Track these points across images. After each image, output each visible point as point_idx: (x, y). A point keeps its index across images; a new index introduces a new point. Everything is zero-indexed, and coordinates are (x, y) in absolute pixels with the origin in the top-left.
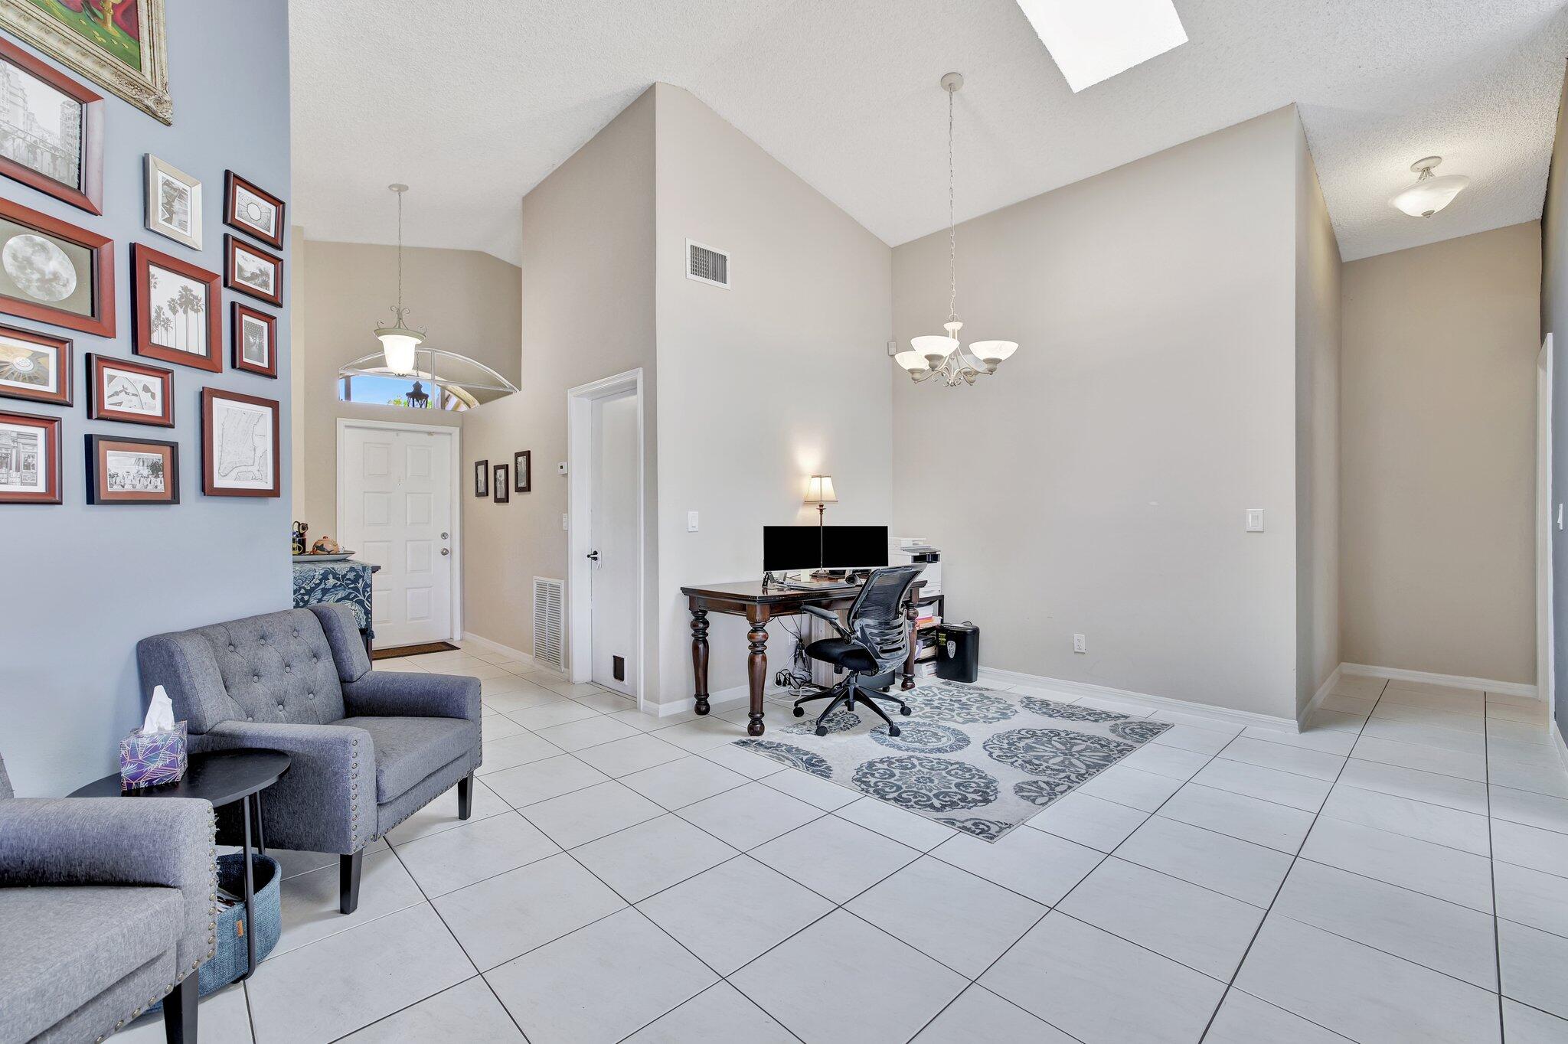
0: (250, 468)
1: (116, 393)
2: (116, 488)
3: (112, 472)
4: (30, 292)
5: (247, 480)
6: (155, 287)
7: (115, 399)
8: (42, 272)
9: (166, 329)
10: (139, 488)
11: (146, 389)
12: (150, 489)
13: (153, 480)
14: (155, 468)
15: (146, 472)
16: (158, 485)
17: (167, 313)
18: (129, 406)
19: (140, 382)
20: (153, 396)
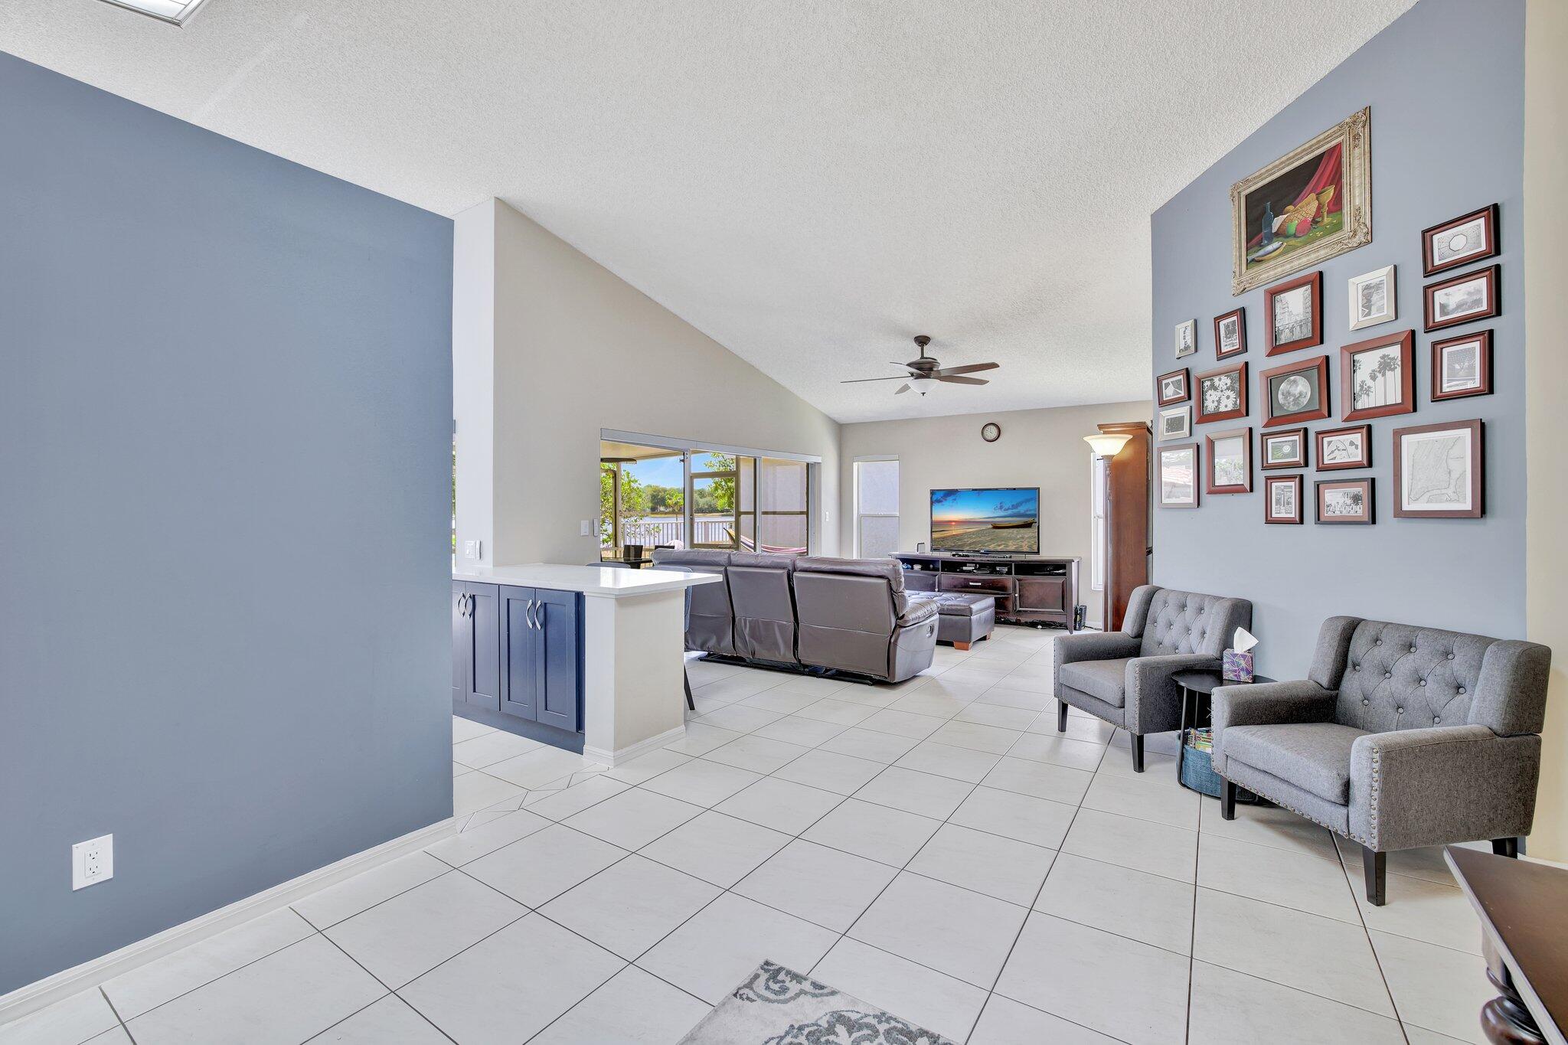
0: (1443, 491)
1: (1333, 452)
2: (1330, 514)
3: (1328, 503)
4: (1289, 409)
5: (1441, 502)
6: (1360, 368)
7: (1331, 456)
8: (1294, 395)
9: (1368, 395)
10: (1345, 513)
11: (1352, 443)
12: (1352, 513)
13: (1354, 507)
14: (1356, 499)
15: (1349, 501)
16: (1361, 511)
17: (1369, 382)
18: (1341, 458)
19: (1347, 440)
20: (1357, 447)
